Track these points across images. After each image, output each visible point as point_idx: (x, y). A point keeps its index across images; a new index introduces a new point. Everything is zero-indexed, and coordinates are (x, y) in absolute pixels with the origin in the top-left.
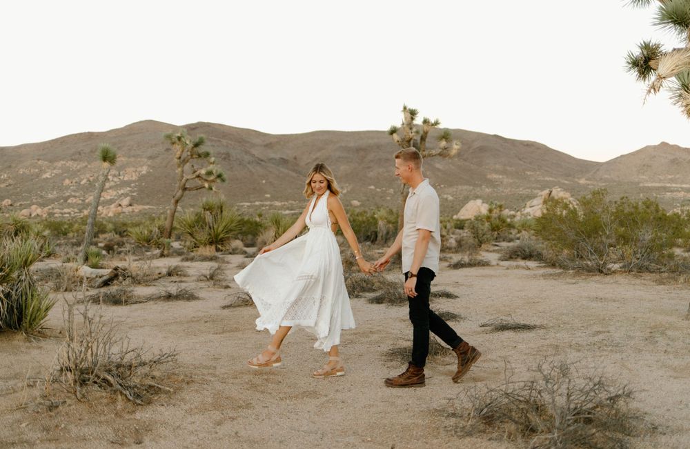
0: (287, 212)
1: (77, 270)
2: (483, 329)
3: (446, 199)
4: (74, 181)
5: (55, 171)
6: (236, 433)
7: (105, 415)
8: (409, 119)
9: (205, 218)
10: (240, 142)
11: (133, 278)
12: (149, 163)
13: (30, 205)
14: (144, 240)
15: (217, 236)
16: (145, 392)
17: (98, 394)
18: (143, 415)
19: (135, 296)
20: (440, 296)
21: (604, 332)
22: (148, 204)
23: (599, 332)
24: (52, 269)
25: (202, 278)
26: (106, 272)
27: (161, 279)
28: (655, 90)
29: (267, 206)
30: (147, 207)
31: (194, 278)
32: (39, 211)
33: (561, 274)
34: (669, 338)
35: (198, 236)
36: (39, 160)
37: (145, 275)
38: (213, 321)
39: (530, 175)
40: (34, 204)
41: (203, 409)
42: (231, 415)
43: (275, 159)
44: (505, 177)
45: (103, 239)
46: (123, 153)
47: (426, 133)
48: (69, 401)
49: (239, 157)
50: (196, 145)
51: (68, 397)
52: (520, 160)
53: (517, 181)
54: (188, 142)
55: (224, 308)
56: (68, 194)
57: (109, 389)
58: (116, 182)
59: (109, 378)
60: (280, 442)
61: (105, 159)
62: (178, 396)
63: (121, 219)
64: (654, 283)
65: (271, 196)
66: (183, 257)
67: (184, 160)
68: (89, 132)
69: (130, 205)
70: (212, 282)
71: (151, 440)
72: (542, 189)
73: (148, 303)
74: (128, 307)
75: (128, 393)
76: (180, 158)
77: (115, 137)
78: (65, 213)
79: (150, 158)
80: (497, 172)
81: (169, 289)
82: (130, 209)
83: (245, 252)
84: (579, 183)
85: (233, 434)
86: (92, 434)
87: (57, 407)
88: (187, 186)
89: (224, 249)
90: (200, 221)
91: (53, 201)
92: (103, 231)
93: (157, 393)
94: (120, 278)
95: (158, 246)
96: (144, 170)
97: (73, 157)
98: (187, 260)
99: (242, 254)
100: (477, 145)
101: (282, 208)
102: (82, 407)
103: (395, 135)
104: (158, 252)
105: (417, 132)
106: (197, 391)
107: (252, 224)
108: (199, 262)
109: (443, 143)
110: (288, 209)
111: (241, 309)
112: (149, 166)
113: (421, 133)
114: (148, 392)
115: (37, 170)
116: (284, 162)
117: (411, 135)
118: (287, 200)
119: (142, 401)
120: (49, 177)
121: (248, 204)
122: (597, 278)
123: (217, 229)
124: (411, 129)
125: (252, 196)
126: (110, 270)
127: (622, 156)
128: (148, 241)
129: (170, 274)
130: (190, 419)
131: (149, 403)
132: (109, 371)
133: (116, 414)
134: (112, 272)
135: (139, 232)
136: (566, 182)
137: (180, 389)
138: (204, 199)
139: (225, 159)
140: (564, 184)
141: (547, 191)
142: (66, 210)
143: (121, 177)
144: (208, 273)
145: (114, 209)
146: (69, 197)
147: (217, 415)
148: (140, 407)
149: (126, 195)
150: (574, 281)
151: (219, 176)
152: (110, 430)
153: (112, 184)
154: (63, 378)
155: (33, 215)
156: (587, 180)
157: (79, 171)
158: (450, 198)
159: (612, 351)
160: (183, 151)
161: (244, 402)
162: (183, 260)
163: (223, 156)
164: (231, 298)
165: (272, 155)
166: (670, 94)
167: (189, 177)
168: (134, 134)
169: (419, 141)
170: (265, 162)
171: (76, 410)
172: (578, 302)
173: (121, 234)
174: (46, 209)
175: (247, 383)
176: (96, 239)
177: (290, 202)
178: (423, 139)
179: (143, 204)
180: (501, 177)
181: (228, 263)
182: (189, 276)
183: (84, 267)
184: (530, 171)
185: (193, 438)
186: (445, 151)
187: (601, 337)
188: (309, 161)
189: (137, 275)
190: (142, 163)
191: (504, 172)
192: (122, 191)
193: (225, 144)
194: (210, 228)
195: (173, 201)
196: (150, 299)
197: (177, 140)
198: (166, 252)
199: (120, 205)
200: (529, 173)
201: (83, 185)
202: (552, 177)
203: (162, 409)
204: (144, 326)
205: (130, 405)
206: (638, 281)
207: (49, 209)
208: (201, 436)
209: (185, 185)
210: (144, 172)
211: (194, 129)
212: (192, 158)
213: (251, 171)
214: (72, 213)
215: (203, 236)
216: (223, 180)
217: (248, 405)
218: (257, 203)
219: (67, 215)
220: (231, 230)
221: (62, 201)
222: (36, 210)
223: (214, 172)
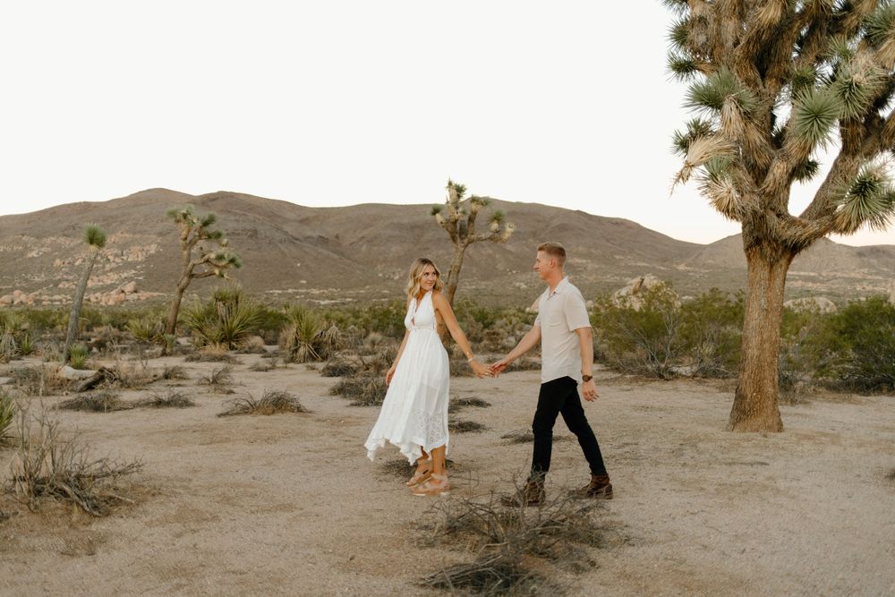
0: (327, 302)
1: (57, 371)
2: (503, 440)
3: (519, 288)
4: (67, 262)
5: (43, 249)
6: (195, 545)
7: (59, 527)
8: (455, 196)
9: (217, 311)
10: (269, 217)
11: (122, 381)
12: (159, 241)
13: (12, 290)
14: (145, 335)
15: (231, 331)
16: (104, 504)
17: (53, 505)
18: (100, 527)
19: (120, 402)
20: (469, 404)
21: (632, 444)
22: (157, 290)
23: (627, 444)
24: (28, 369)
25: (203, 381)
26: (90, 374)
27: (157, 383)
28: (683, 179)
29: (302, 294)
30: (155, 294)
31: (195, 382)
32: (23, 297)
33: (616, 379)
34: (698, 451)
35: (208, 331)
36: (23, 235)
37: (137, 377)
38: (203, 431)
39: (620, 260)
40: (16, 289)
41: (164, 521)
42: (193, 527)
43: (313, 238)
44: (589, 261)
45: (97, 334)
46: (127, 228)
47: (474, 213)
48: (20, 512)
49: (268, 234)
50: (206, 224)
51: (21, 509)
52: (608, 241)
53: (603, 267)
54: (195, 221)
55: (220, 416)
56: (59, 277)
57: (64, 499)
58: (117, 263)
59: (67, 488)
60: (238, 553)
61: (92, 241)
62: (140, 509)
63: (124, 308)
64: (718, 391)
65: (308, 283)
66: (187, 356)
67: (190, 242)
68: (85, 202)
69: (136, 292)
70: (213, 387)
71: (104, 552)
72: (633, 277)
73: (134, 410)
74: (111, 414)
75: (85, 504)
76: (186, 239)
77: (117, 209)
78: (55, 301)
79: (160, 234)
80: (580, 255)
81: (160, 394)
82: (135, 296)
83: (265, 351)
84: (677, 270)
85: (191, 546)
86: (42, 545)
87: (8, 518)
88: (194, 272)
89: (239, 346)
90: (210, 314)
91: (40, 286)
92: (99, 324)
93: (117, 505)
94: (107, 380)
95: (162, 342)
96: (153, 249)
97: (66, 232)
98: (192, 360)
99: (261, 353)
100: (556, 222)
101: (320, 297)
102: (35, 518)
103: (438, 215)
104: (159, 349)
105: (464, 212)
106: (162, 503)
107: (275, 318)
108: (206, 363)
109: (495, 226)
110: (327, 298)
111: (239, 417)
112: (159, 244)
113: (469, 213)
114: (108, 503)
115: (21, 248)
116: (323, 241)
117: (457, 216)
118: (326, 288)
119: (100, 512)
120: (35, 255)
121: (280, 292)
122: (656, 384)
123: (232, 323)
124: (457, 208)
125: (284, 282)
126: (94, 372)
127: (728, 237)
128: (150, 336)
129: (166, 377)
130: (148, 531)
131: (107, 515)
132: (67, 482)
133: (71, 526)
134: (97, 374)
135: (139, 326)
136: (662, 268)
137: (144, 501)
138: (217, 288)
139: (251, 236)
140: (660, 270)
141: (638, 279)
142: (57, 297)
143: (125, 258)
144: (210, 375)
145: (116, 296)
146: (60, 281)
147: (178, 527)
148: (97, 519)
149: (129, 279)
150: (629, 387)
151: (232, 261)
152: (62, 542)
153: (113, 265)
154: (17, 489)
155: (15, 303)
156: (686, 266)
157: (72, 249)
158: (523, 286)
159: (628, 464)
160: (189, 231)
161: (211, 514)
162: (187, 360)
163: (249, 233)
164: (227, 405)
165: (309, 233)
166: (699, 184)
167: (196, 262)
168: (141, 205)
169: (466, 223)
170: (301, 241)
171: (28, 521)
172: (620, 411)
173: (120, 328)
174: (32, 295)
175: (219, 496)
176: (90, 333)
177: (331, 289)
178: (471, 220)
179: (151, 291)
180: (584, 261)
181: (240, 363)
182: (189, 379)
183: (66, 367)
184: (619, 254)
185: (148, 549)
186: (496, 235)
187: (626, 449)
188: (354, 240)
189: (127, 377)
190: (150, 241)
191: (589, 256)
192: (125, 275)
193: (252, 218)
194: (223, 322)
195: (177, 290)
196: (136, 405)
197: (182, 218)
198: (168, 350)
199: (123, 292)
200: (617, 257)
201: (78, 266)
202: (644, 261)
203: (121, 521)
204: (125, 435)
205: (86, 517)
206: (700, 388)
207: (36, 295)
208: (157, 547)
209: (191, 271)
210: (152, 252)
211: (214, 200)
212: (200, 239)
213: (283, 253)
214: (64, 300)
215: (214, 331)
216: (238, 266)
217: (215, 518)
218: (290, 291)
219: (58, 303)
220: (248, 325)
221: (52, 285)
222: (20, 297)
223: (226, 256)
